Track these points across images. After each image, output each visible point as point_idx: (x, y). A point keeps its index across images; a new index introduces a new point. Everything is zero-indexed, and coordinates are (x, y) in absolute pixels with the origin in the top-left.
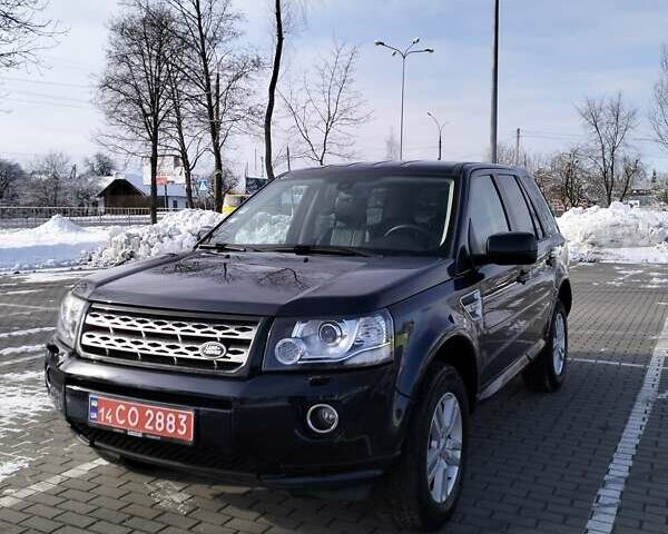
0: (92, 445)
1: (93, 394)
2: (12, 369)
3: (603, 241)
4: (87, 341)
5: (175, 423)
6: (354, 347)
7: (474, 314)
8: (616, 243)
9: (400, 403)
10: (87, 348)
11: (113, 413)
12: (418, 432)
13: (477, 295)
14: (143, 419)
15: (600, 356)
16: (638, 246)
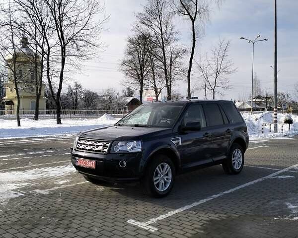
1: (77, 158)
4: (78, 147)
5: (92, 164)
6: (132, 148)
9: (142, 163)
11: (81, 163)
14: (86, 164)
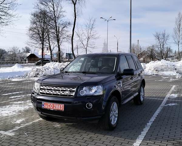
0: (41, 113)
1: (43, 102)
2: (15, 101)
3: (159, 70)
4: (41, 91)
5: (60, 107)
6: (95, 92)
7: (120, 86)
8: (162, 70)
9: (104, 104)
10: (41, 93)
11: (47, 106)
12: (108, 109)
13: (121, 82)
14: (53, 107)
15: (153, 97)
16: (168, 71)
